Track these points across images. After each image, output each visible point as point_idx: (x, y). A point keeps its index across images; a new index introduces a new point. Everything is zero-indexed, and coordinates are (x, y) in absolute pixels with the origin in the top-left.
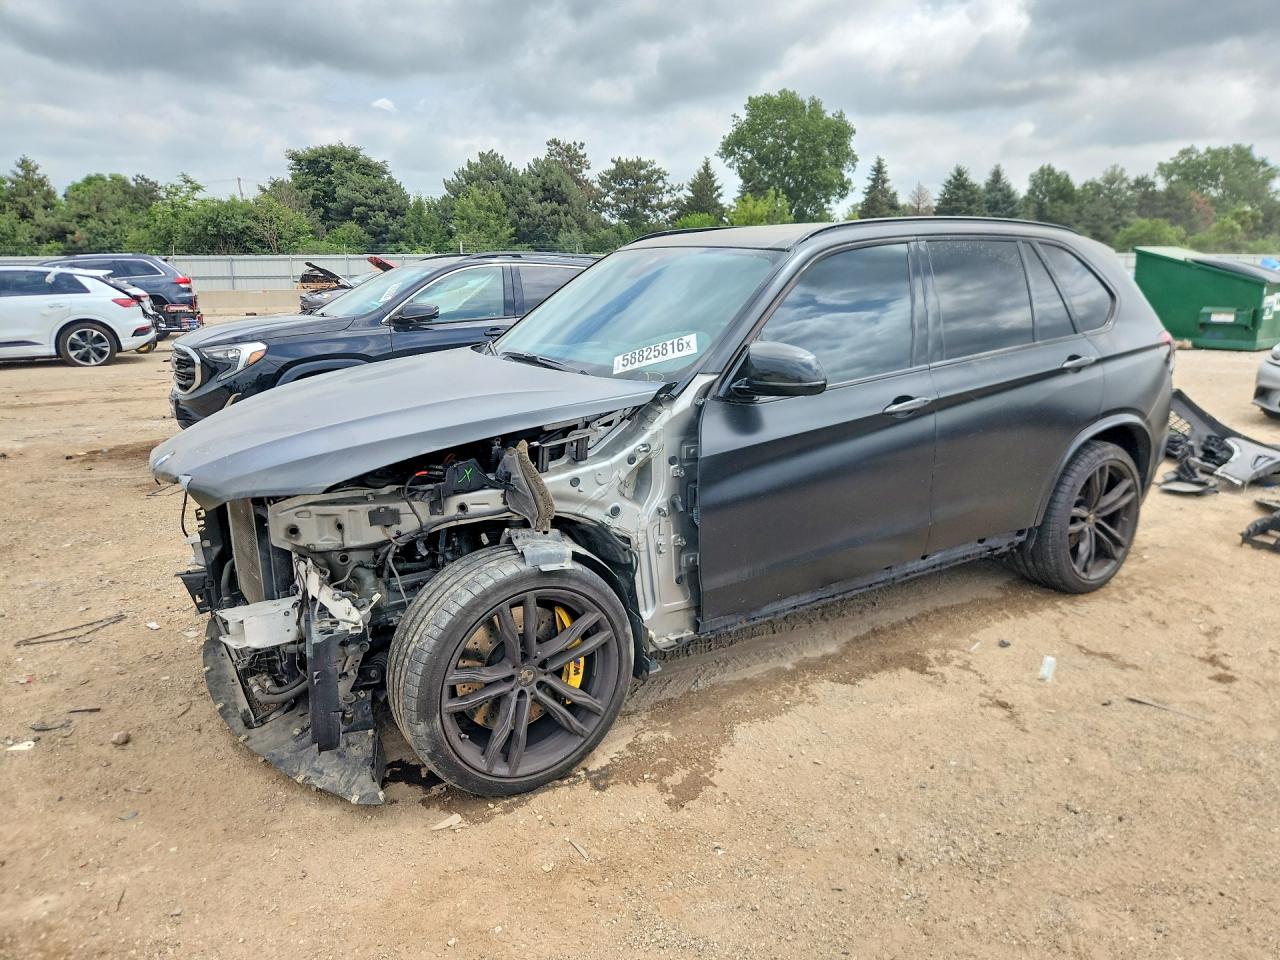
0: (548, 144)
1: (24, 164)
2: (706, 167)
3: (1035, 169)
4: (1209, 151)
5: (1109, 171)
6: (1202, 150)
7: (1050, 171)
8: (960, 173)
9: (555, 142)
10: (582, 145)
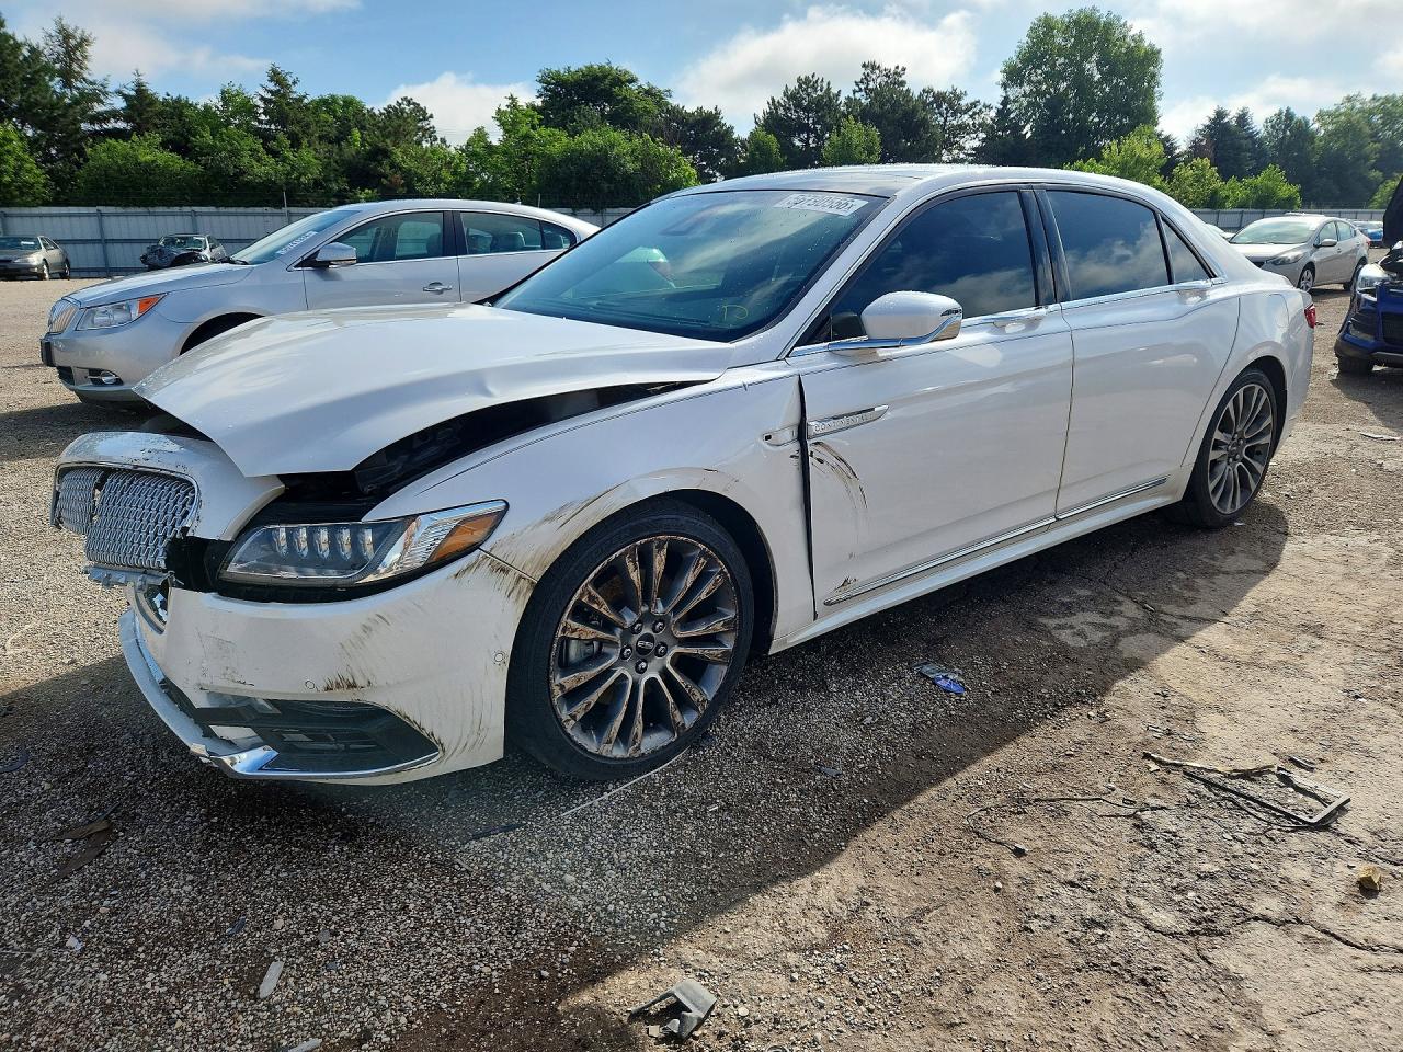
1: (275, 76)
8: (1220, 114)
9: (874, 67)
10: (904, 69)
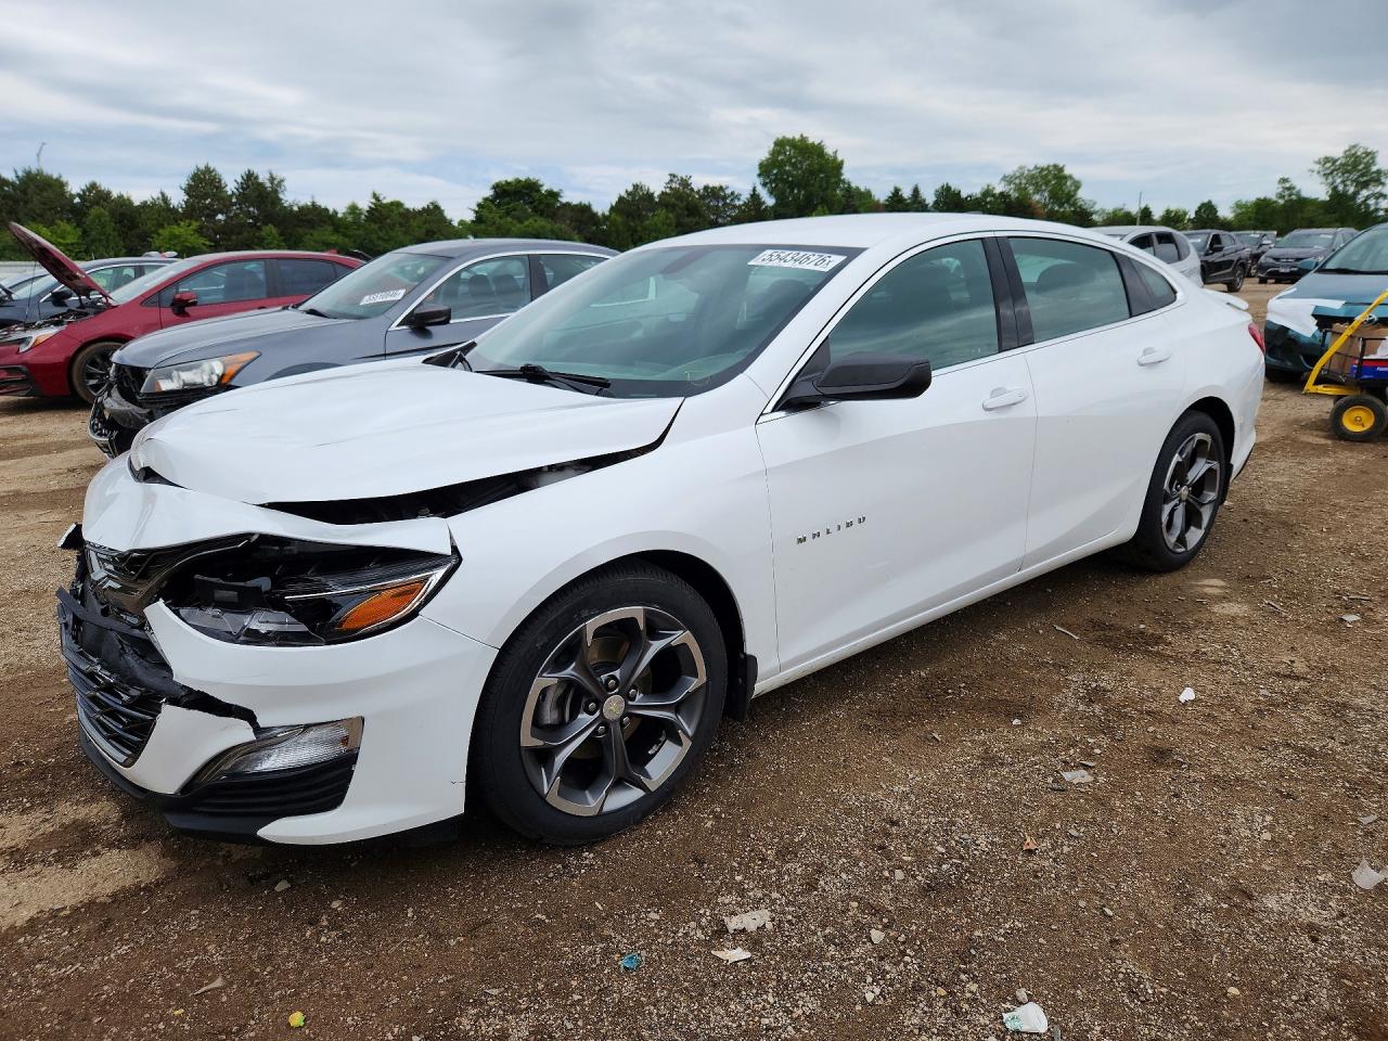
0: (671, 175)
2: (754, 190)
3: (938, 186)
4: (1036, 168)
5: (986, 187)
6: (1031, 167)
7: (948, 188)
